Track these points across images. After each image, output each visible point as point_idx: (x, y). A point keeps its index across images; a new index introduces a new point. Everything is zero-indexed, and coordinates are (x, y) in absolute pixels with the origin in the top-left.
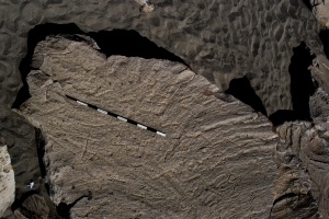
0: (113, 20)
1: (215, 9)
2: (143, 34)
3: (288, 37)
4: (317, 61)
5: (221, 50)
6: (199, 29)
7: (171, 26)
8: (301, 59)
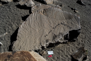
0: (8, 40)
1: (7, 21)
2: (12, 35)
3: (14, 8)
4: (20, 4)
5: (16, 21)
6: (11, 25)
7: (10, 30)
8: (19, 6)
